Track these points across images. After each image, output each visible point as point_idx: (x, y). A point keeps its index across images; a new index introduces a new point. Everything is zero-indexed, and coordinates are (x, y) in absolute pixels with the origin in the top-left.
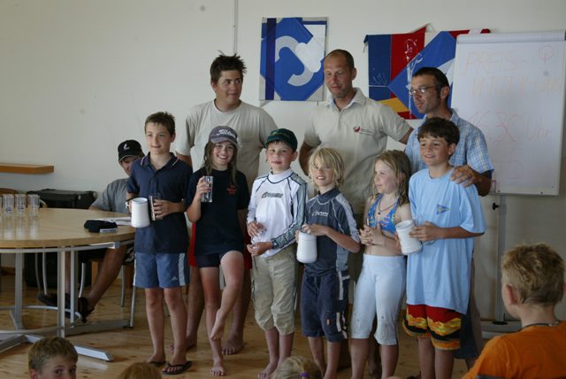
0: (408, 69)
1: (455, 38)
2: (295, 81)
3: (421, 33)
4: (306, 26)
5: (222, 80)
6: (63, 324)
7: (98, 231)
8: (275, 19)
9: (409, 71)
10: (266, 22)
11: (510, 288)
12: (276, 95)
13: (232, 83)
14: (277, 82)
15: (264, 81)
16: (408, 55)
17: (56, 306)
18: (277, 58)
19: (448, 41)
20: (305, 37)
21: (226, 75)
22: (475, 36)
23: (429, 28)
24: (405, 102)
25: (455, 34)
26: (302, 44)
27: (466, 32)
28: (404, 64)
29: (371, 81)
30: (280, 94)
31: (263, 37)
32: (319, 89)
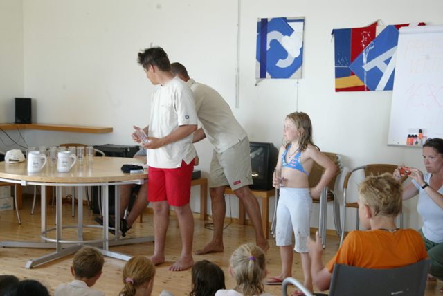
0: (364, 54)
1: (398, 29)
2: (282, 64)
3: (372, 28)
4: (290, 24)
6: (107, 237)
7: (129, 172)
8: (267, 19)
9: (365, 55)
10: (260, 21)
11: (368, 207)
12: (268, 74)
14: (268, 65)
15: (259, 64)
16: (364, 43)
17: (102, 225)
18: (268, 47)
19: (393, 32)
20: (288, 32)
22: (413, 28)
23: (380, 23)
24: (362, 78)
25: (398, 27)
26: (287, 37)
27: (407, 25)
28: (361, 50)
29: (337, 63)
30: (271, 74)
31: (258, 32)
32: (299, 70)
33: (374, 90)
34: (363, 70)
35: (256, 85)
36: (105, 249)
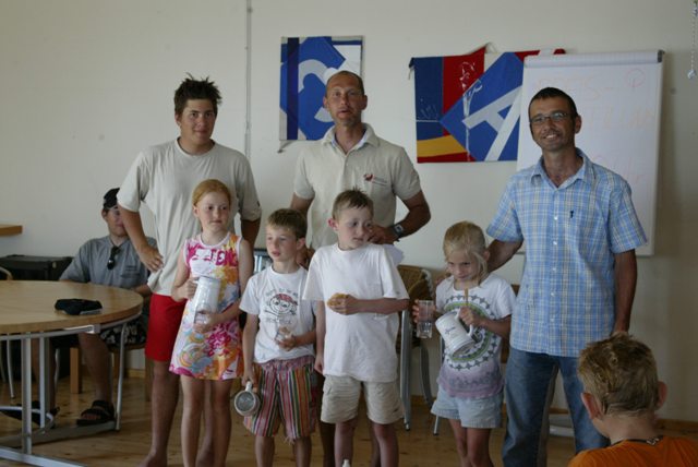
0: (465, 99)
1: (522, 60)
2: (324, 115)
3: (480, 54)
4: (337, 47)
5: (187, 112)
6: (29, 430)
8: (297, 39)
9: (466, 103)
10: (286, 42)
12: (300, 133)
13: (201, 115)
14: (301, 117)
15: (285, 116)
16: (464, 82)
18: (301, 87)
19: (514, 64)
21: (192, 104)
22: (546, 58)
23: (490, 48)
24: (461, 140)
25: (522, 55)
26: (332, 70)
27: (536, 53)
28: (462, 92)
29: (419, 115)
30: (305, 132)
31: (282, 60)
33: (482, 159)
34: (464, 126)
35: (280, 151)
36: (26, 452)
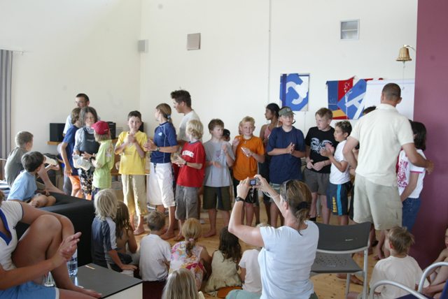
2: (295, 102)
3: (352, 79)
4: (300, 77)
8: (286, 75)
9: (346, 97)
10: (282, 75)
14: (287, 103)
16: (346, 90)
18: (287, 91)
20: (300, 82)
22: (376, 81)
23: (355, 78)
24: (344, 112)
25: (366, 80)
26: (298, 85)
27: (372, 79)
28: (344, 94)
29: (329, 102)
31: (281, 82)
32: (306, 106)
33: (352, 118)
34: (346, 106)
